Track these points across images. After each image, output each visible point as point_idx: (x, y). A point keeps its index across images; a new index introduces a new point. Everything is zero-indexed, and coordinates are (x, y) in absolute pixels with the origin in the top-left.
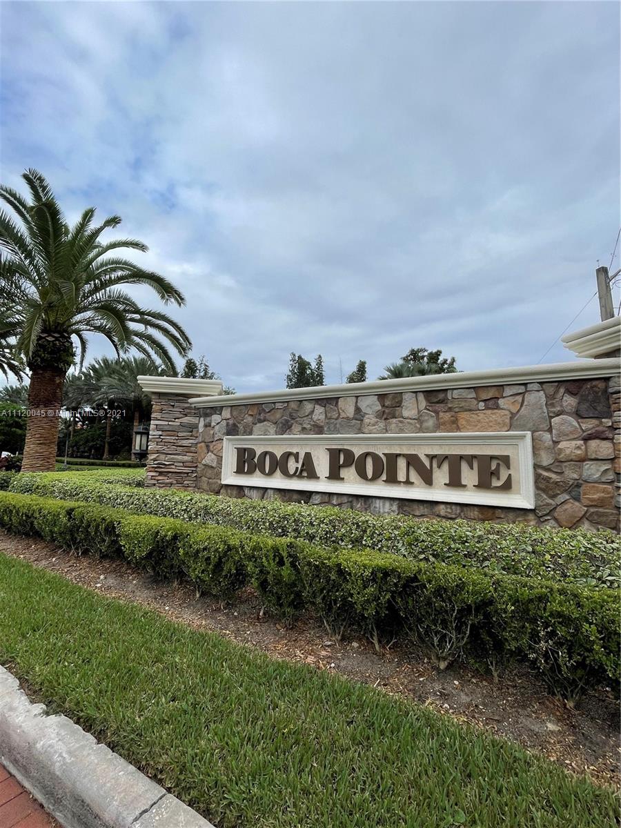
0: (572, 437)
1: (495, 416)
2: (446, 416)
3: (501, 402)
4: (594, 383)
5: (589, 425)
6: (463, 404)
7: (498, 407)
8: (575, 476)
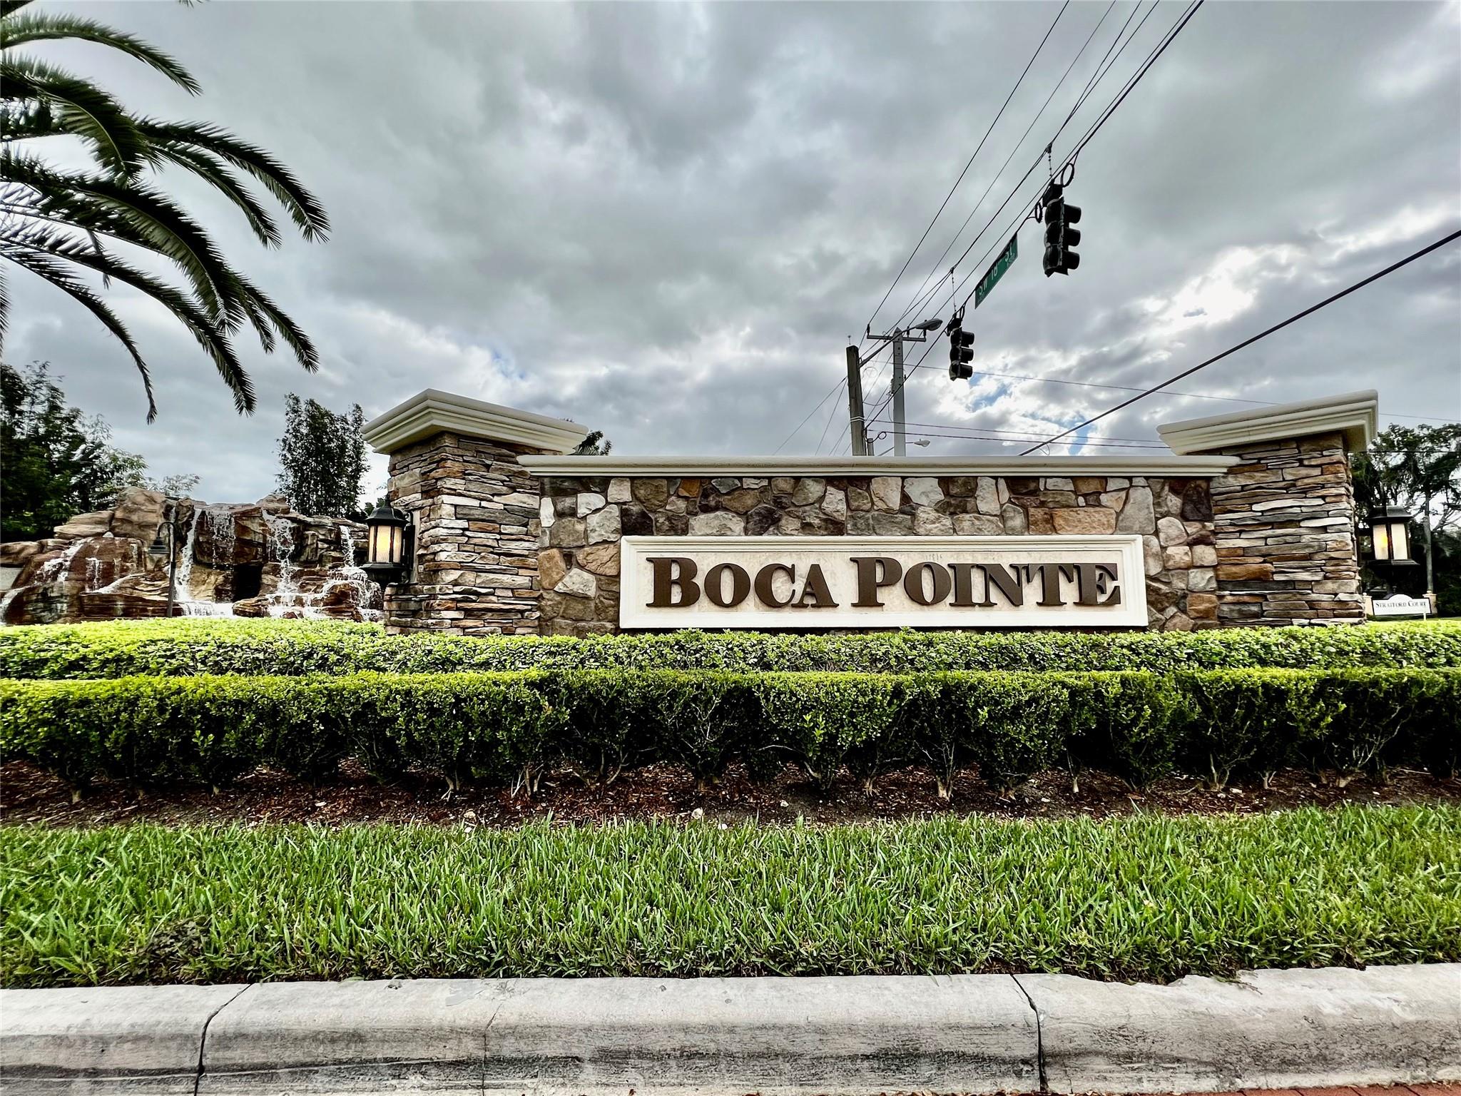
0: (1178, 541)
1: (1097, 515)
2: (1037, 513)
3: (1103, 498)
4: (1199, 482)
5: (1194, 528)
6: (1059, 498)
7: (1100, 505)
8: (1183, 586)
